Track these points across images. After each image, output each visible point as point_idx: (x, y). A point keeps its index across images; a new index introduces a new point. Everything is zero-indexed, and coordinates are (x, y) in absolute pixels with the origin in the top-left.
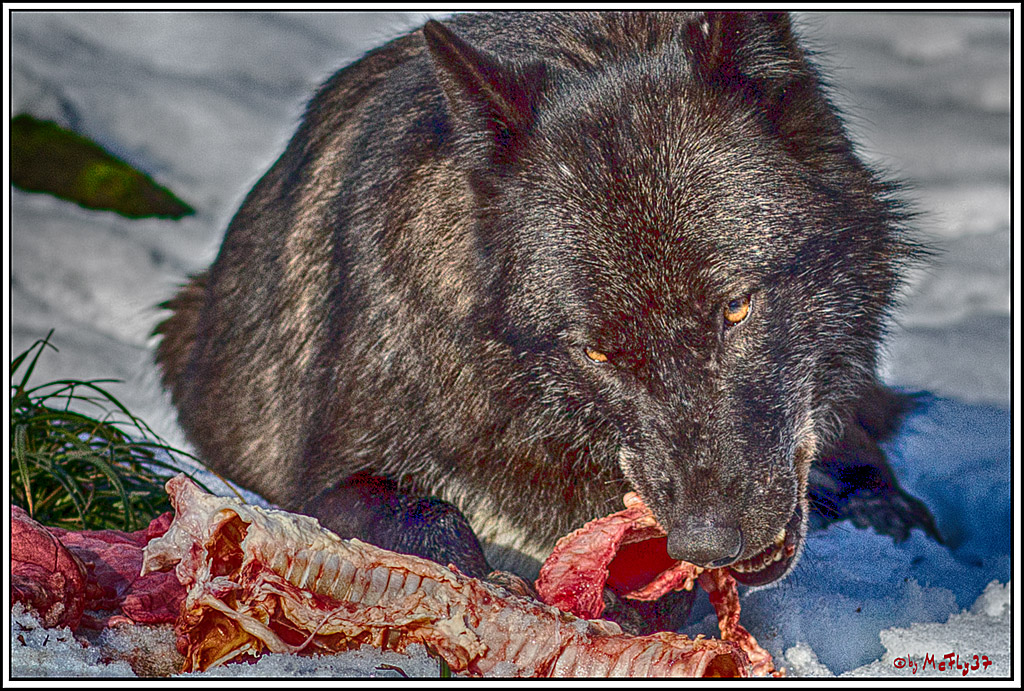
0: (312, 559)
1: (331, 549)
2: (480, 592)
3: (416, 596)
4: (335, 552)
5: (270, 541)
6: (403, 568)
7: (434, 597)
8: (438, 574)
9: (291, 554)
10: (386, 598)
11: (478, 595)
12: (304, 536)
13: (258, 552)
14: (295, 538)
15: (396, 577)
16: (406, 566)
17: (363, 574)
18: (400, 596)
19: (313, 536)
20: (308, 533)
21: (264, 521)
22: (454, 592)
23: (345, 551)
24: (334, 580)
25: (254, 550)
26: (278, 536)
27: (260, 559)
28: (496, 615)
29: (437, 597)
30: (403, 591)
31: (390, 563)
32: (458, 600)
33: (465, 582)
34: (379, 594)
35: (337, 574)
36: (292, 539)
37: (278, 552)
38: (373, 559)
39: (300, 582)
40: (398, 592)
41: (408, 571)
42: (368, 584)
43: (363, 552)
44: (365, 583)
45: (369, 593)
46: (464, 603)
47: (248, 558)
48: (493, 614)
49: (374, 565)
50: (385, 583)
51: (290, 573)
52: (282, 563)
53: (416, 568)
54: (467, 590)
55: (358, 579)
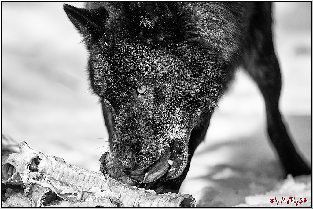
0: (60, 171)
1: (66, 168)
2: (112, 182)
3: (92, 183)
4: (68, 169)
5: (47, 165)
6: (89, 175)
7: (97, 184)
8: (100, 177)
9: (54, 169)
10: (83, 184)
11: (111, 183)
12: (58, 164)
13: (43, 168)
14: (55, 164)
15: (87, 177)
16: (90, 175)
17: (76, 176)
18: (87, 183)
19: (61, 164)
20: (60, 163)
21: (46, 159)
22: (104, 182)
23: (71, 169)
24: (67, 178)
25: (42, 168)
26: (50, 164)
27: (44, 170)
28: (116, 188)
29: (98, 184)
30: (88, 182)
31: (85, 173)
32: (104, 185)
33: (108, 179)
34: (81, 183)
35: (68, 176)
36: (54, 165)
37: (49, 169)
38: (80, 172)
39: (56, 178)
40: (87, 182)
41: (90, 176)
42: (78, 179)
43: (77, 170)
44: (77, 179)
45: (78, 182)
46: (107, 185)
47: (40, 170)
48: (115, 188)
49: (80, 174)
50: (83, 179)
51: (53, 175)
52: (51, 172)
53: (93, 175)
54: (108, 182)
55: (74, 178)
